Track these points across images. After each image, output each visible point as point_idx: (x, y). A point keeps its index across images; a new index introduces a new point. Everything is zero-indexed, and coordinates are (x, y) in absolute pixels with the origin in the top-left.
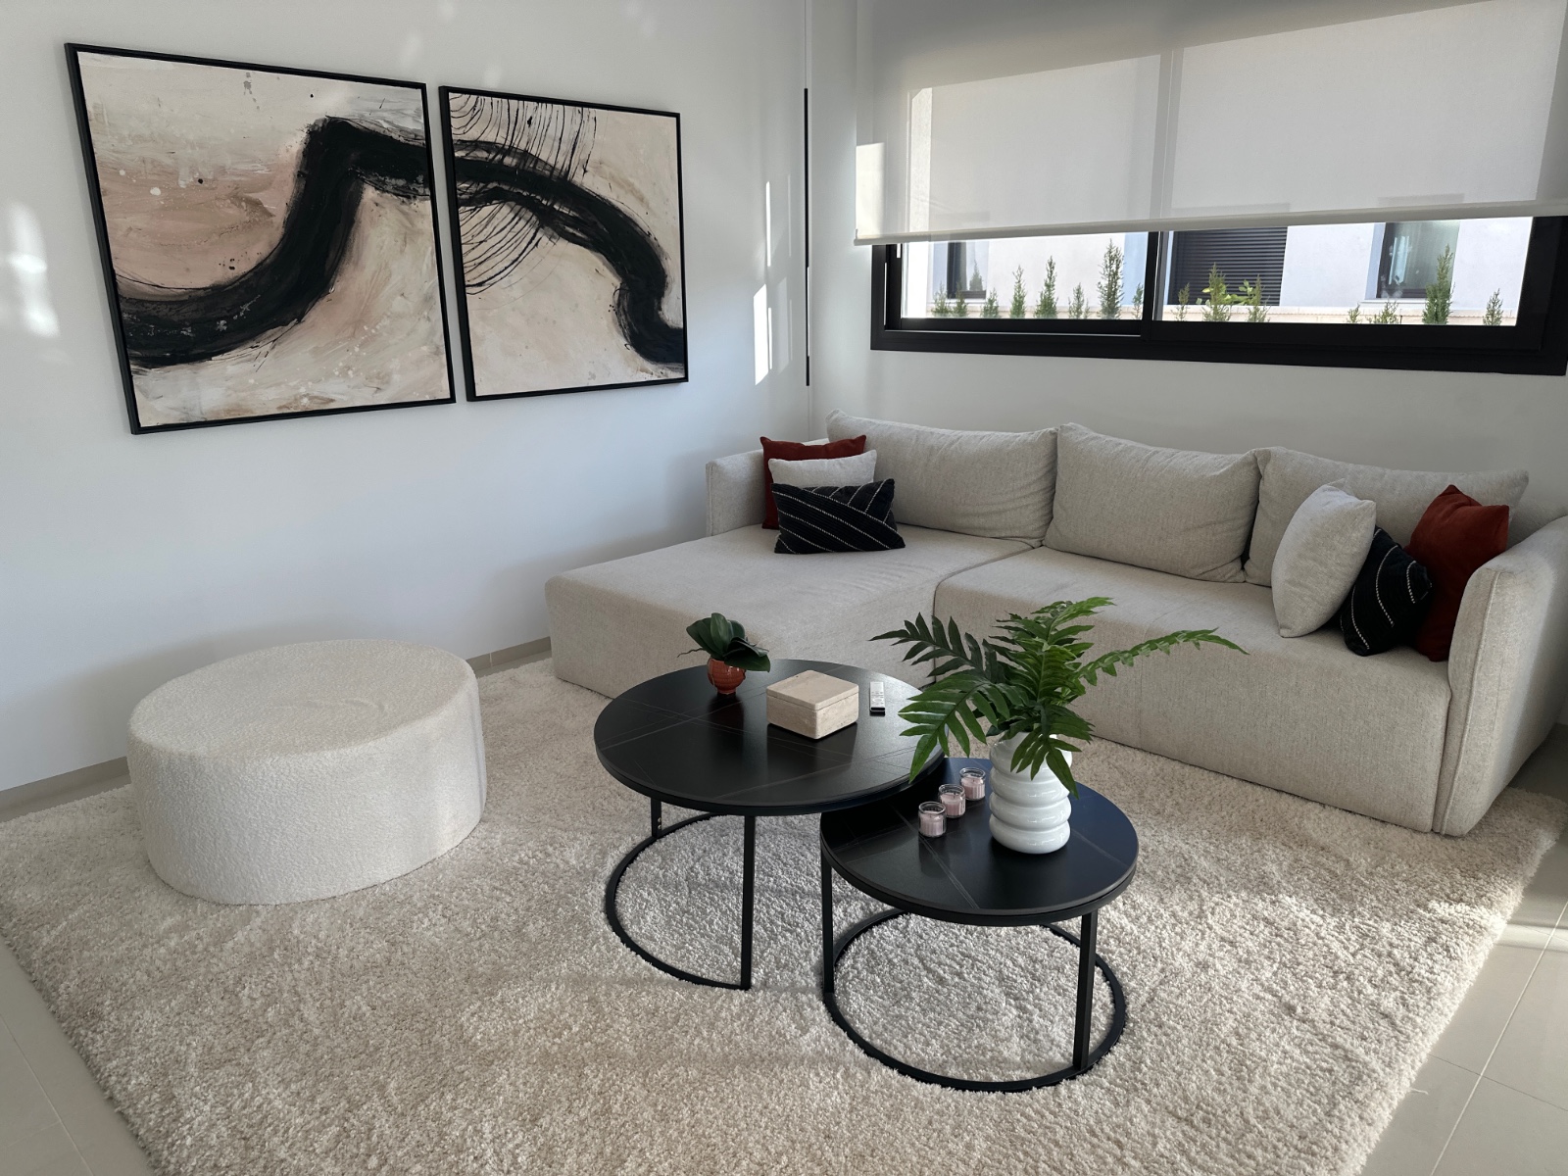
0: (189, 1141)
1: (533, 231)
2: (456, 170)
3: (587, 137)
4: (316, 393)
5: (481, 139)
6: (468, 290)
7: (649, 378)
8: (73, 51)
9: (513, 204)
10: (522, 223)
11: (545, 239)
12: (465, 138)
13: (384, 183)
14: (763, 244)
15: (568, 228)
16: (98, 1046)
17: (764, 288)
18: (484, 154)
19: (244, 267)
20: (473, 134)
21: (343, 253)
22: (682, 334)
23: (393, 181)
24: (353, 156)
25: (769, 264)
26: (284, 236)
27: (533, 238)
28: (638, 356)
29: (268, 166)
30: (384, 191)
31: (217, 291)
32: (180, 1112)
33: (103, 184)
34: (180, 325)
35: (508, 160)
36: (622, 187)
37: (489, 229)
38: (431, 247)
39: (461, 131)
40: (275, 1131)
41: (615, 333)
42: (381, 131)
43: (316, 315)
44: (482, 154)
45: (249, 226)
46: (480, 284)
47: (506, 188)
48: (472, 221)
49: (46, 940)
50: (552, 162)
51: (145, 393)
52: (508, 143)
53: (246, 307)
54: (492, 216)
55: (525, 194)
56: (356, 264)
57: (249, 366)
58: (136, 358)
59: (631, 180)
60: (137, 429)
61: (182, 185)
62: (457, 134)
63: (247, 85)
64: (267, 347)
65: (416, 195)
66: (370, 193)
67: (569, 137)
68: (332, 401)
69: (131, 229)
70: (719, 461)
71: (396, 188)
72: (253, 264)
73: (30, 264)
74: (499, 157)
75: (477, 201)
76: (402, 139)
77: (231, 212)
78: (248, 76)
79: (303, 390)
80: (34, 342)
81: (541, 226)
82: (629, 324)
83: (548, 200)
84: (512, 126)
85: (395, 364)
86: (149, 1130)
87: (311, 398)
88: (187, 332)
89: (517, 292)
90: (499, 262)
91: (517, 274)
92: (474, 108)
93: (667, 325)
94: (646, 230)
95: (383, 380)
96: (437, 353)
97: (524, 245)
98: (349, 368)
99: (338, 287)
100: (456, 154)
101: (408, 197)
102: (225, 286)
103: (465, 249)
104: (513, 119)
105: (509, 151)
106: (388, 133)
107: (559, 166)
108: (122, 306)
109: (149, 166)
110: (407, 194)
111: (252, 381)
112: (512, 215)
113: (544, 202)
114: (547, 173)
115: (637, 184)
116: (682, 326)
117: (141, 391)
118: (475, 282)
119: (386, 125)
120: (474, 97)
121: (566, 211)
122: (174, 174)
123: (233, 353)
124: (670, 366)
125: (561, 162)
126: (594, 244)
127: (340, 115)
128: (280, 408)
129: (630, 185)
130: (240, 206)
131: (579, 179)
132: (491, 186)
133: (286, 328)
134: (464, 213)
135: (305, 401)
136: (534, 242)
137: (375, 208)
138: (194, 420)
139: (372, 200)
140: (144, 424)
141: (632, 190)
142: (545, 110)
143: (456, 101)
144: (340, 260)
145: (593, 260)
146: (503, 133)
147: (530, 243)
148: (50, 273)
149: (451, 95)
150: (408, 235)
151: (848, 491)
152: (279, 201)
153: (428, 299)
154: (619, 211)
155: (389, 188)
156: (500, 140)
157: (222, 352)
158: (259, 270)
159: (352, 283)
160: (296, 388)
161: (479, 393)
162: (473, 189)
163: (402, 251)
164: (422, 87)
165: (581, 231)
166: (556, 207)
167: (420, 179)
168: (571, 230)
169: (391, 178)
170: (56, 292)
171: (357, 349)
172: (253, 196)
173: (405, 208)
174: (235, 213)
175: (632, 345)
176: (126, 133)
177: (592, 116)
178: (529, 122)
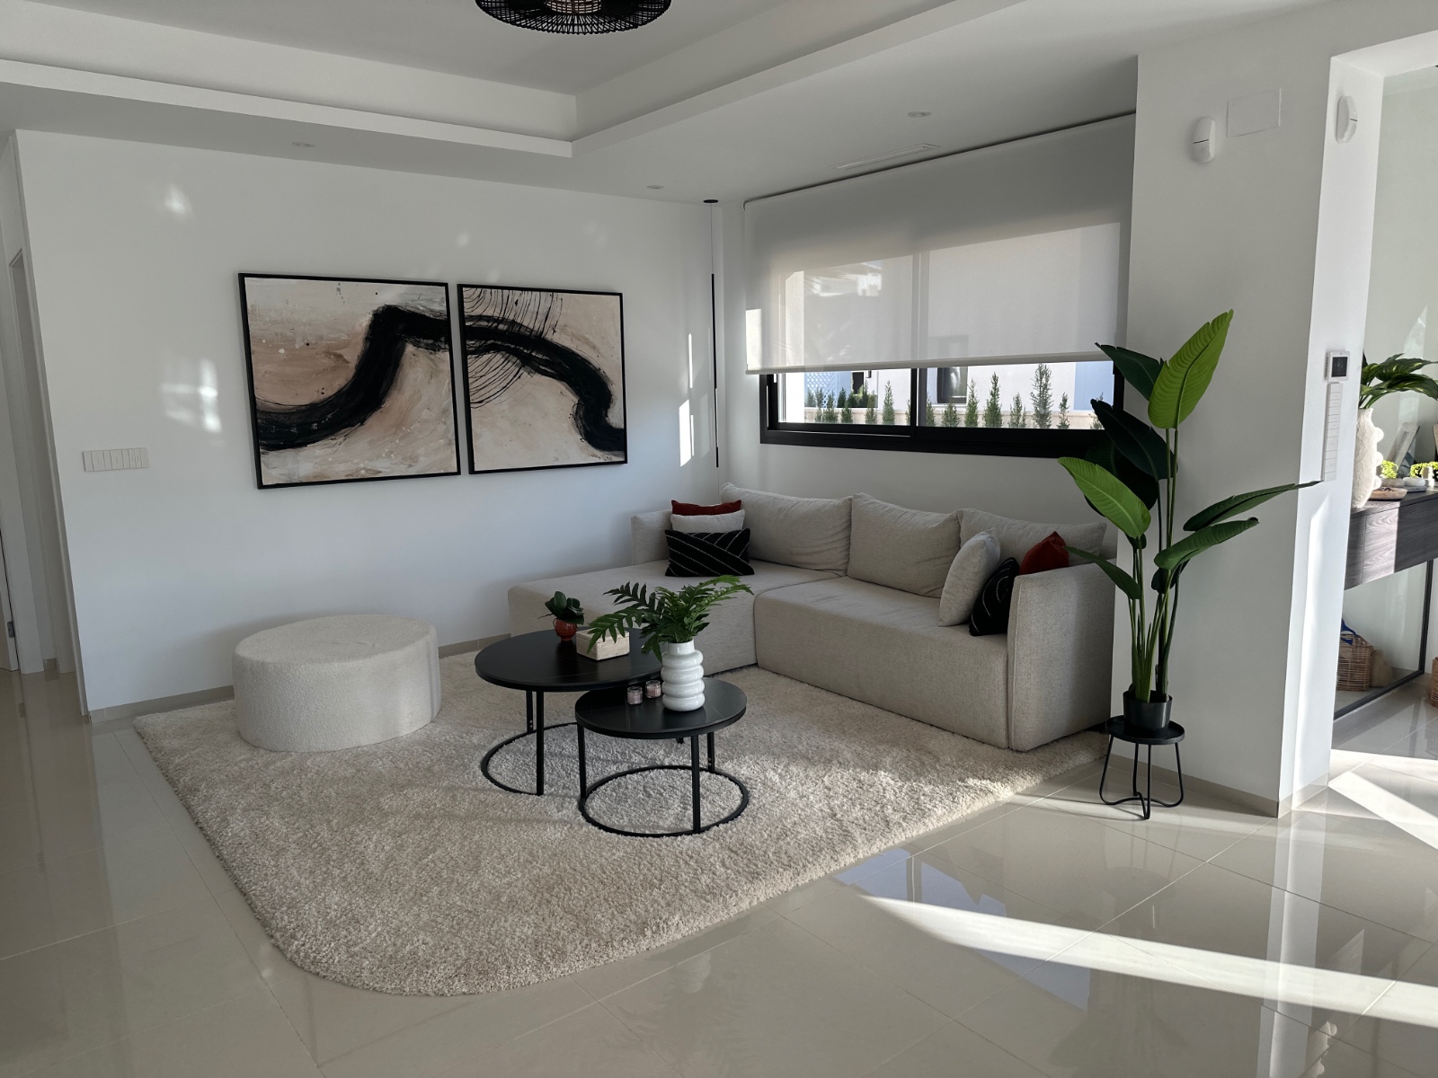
0: (230, 834)
1: (517, 369)
2: (466, 333)
3: (556, 311)
4: (370, 467)
5: (484, 314)
6: (472, 405)
7: (598, 460)
8: (242, 277)
9: (504, 353)
10: (510, 364)
11: (526, 374)
12: (473, 314)
13: (419, 342)
14: (686, 374)
15: (541, 367)
16: (194, 801)
17: (688, 402)
18: (486, 323)
19: (330, 392)
20: (478, 312)
21: (391, 384)
22: (624, 431)
23: (425, 341)
24: (400, 327)
25: (691, 386)
26: (355, 374)
27: (517, 373)
28: (590, 446)
29: (349, 336)
30: (419, 347)
31: (313, 407)
32: (228, 825)
33: (253, 347)
34: (290, 427)
35: (501, 327)
36: (579, 340)
37: (487, 368)
38: (448, 380)
39: (470, 310)
40: (272, 833)
41: (573, 432)
42: (418, 311)
43: (373, 421)
44: (484, 324)
45: (334, 369)
46: (480, 402)
47: (499, 343)
48: (475, 364)
49: (177, 761)
50: (531, 326)
51: (267, 465)
52: (501, 316)
53: (330, 416)
54: (489, 361)
55: (512, 346)
56: (399, 390)
57: (329, 450)
58: (264, 445)
59: (587, 336)
60: (261, 486)
61: (297, 347)
62: (468, 311)
63: (339, 290)
64: (342, 439)
65: (440, 349)
66: (410, 348)
67: (543, 310)
68: (380, 472)
69: (266, 372)
70: (639, 516)
71: (427, 345)
72: (336, 391)
73: (209, 392)
74: (495, 324)
75: (479, 352)
76: (431, 316)
77: (324, 361)
78: (339, 284)
79: (362, 465)
80: (209, 435)
81: (523, 366)
82: (584, 426)
83: (528, 350)
84: (504, 306)
85: (421, 451)
86: (212, 832)
87: (367, 470)
88: (294, 430)
89: (505, 407)
90: (494, 388)
91: (505, 396)
92: (479, 296)
93: (611, 427)
94: (597, 367)
95: (413, 459)
96: (450, 444)
97: (511, 377)
98: (392, 453)
99: (387, 404)
100: (467, 324)
101: (435, 350)
102: (318, 404)
103: (470, 381)
104: (505, 301)
105: (503, 321)
106: (423, 313)
107: (536, 329)
108: (258, 415)
109: (279, 337)
110: (434, 348)
111: (330, 459)
112: (503, 360)
113: (525, 351)
114: (528, 333)
115: (591, 339)
116: (622, 427)
117: (265, 464)
118: (477, 401)
119: (421, 308)
120: (479, 290)
121: (540, 356)
122: (293, 341)
123: (320, 443)
124: (614, 453)
125: (537, 326)
126: (559, 376)
127: (393, 303)
128: (347, 476)
129: (585, 339)
130: (330, 358)
131: (549, 336)
132: (489, 342)
133: (353, 428)
134: (471, 358)
135: (363, 472)
136: (518, 376)
137: (413, 357)
138: (294, 482)
139: (411, 352)
140: (264, 484)
141: (587, 342)
142: (527, 295)
143: (467, 292)
144: (389, 388)
145: (559, 386)
146: (498, 310)
147: (515, 376)
148: (220, 398)
149: (464, 289)
150: (433, 373)
151: (717, 535)
152: (353, 355)
153: (445, 411)
154: (578, 355)
155: (422, 345)
156: (496, 314)
157: (314, 442)
158: (339, 394)
159: (397, 402)
160: (358, 464)
161: (476, 469)
162: (478, 344)
163: (429, 382)
164: (446, 285)
165: (552, 369)
166: (534, 354)
167: (443, 339)
168: (543, 368)
169: (424, 339)
170: (222, 407)
171: (397, 441)
172: (338, 352)
173: (432, 356)
174: (327, 362)
175: (586, 439)
176: (268, 319)
177: (559, 297)
178: (516, 303)
